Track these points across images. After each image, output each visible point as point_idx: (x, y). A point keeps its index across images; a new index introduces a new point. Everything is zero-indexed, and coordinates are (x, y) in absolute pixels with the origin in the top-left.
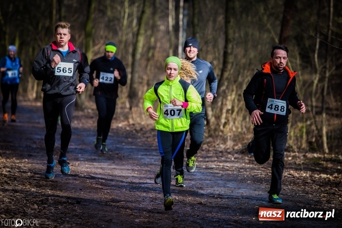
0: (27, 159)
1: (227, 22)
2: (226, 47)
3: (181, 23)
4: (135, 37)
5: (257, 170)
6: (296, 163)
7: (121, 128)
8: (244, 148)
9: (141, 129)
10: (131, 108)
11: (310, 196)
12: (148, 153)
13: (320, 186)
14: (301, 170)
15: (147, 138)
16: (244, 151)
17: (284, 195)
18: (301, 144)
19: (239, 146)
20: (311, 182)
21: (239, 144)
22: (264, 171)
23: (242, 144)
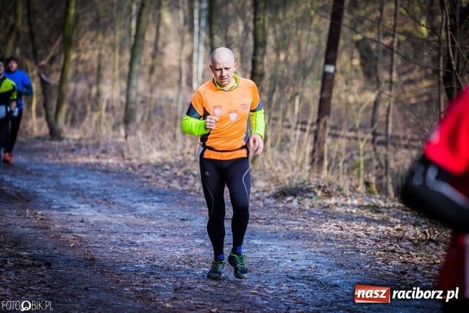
1: (256, 19)
2: (255, 53)
3: (196, 21)
5: (294, 221)
7: (113, 164)
8: (278, 191)
9: (140, 166)
10: (126, 137)
11: (362, 254)
12: (148, 199)
13: (376, 242)
14: (352, 219)
15: (148, 177)
16: (278, 195)
17: (327, 254)
18: (357, 186)
19: (273, 189)
20: (365, 236)
21: (272, 185)
22: (303, 222)
23: (276, 185)
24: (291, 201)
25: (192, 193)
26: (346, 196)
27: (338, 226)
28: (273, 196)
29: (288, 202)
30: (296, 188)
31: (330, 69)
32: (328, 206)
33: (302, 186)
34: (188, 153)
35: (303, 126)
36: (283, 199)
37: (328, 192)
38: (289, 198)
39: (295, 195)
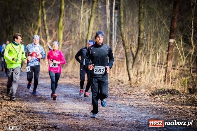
0: (26, 102)
1: (140, 21)
2: (139, 35)
3: (113, 22)
4: (87, 30)
5: (159, 106)
6: (181, 101)
8: (151, 93)
11: (190, 120)
14: (184, 105)
16: (151, 95)
18: (185, 90)
19: (149, 92)
20: (190, 112)
21: (148, 90)
22: (163, 106)
23: (150, 91)
24: (157, 97)
25: (114, 95)
26: (180, 95)
27: (178, 108)
28: (149, 96)
29: (155, 98)
30: (159, 92)
31: (172, 41)
32: (173, 99)
33: (161, 91)
34: (112, 78)
35: (161, 66)
36: (153, 96)
37: (173, 93)
38: (156, 96)
39: (158, 95)
